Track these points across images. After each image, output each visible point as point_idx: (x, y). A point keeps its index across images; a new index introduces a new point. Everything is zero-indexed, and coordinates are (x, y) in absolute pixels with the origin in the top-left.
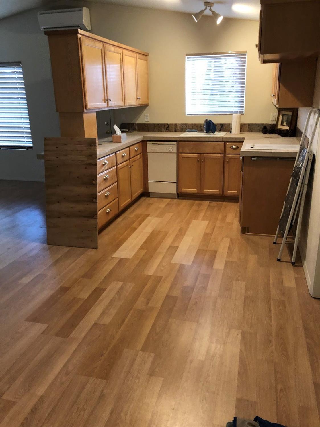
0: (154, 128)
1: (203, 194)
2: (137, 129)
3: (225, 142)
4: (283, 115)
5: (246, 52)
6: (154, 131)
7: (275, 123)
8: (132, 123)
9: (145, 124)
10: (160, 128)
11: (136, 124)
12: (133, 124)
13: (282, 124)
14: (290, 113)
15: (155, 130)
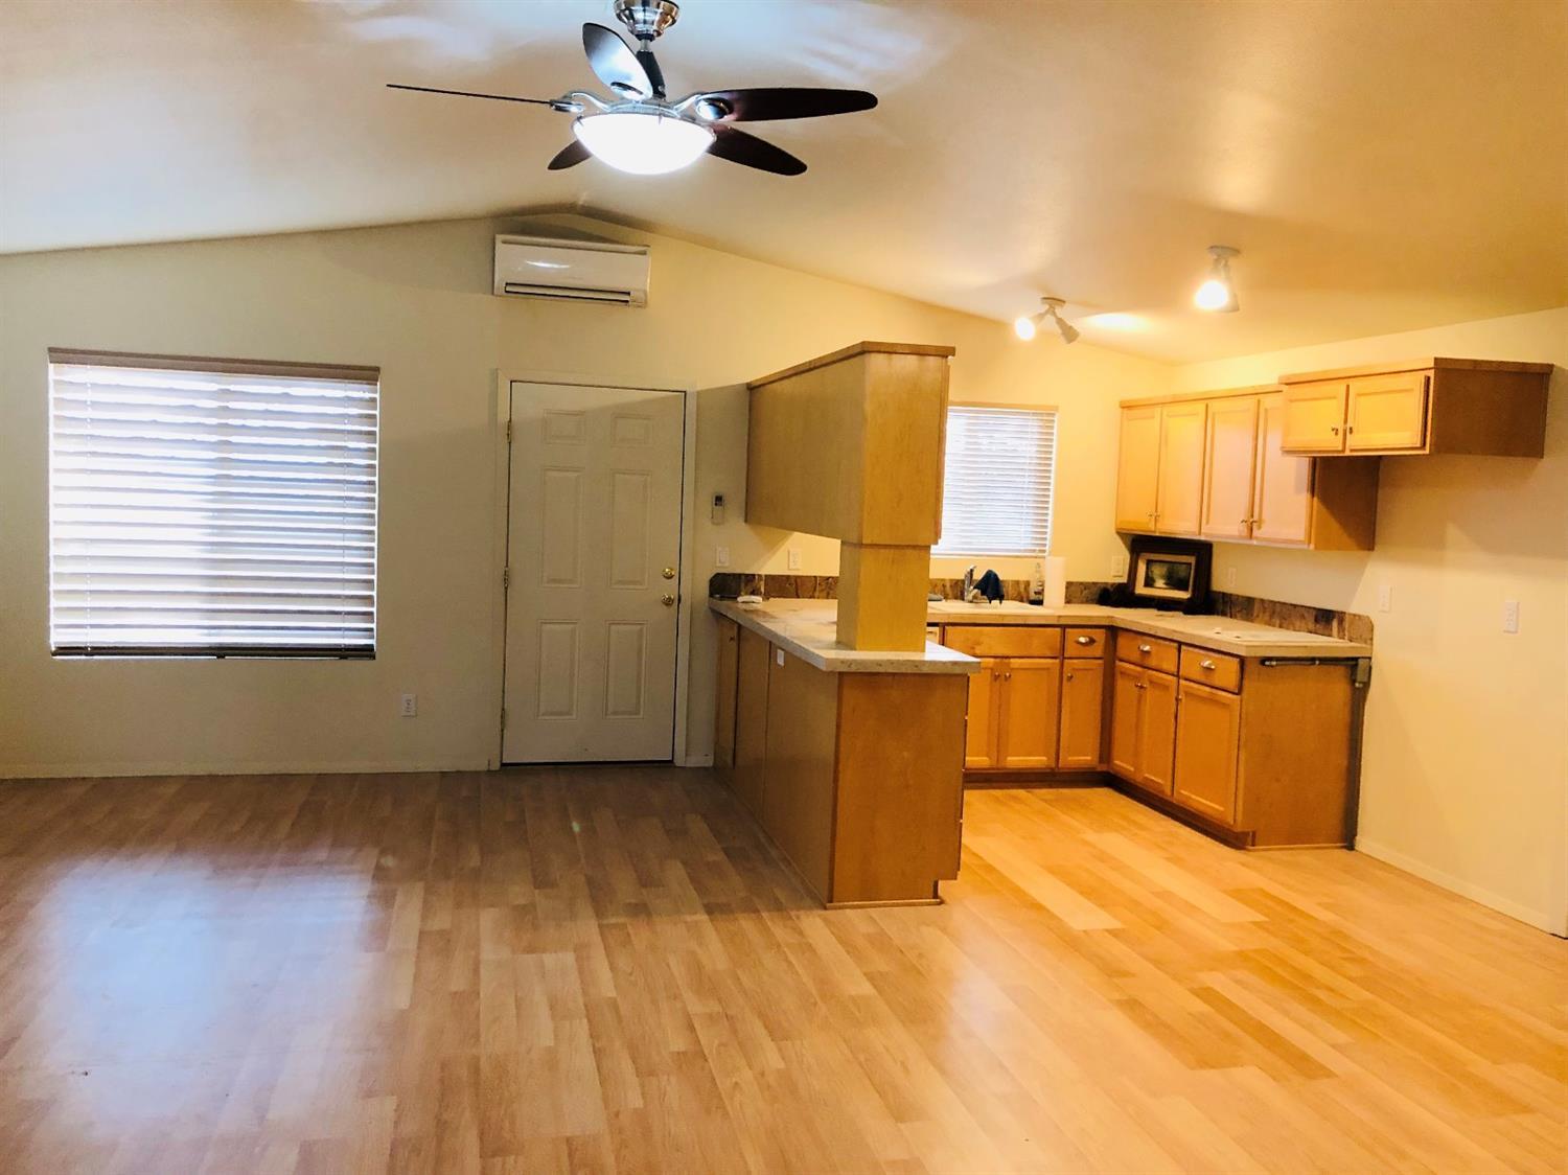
0: (815, 590)
1: (1006, 769)
2: (763, 590)
3: (1064, 627)
4: (1149, 563)
5: (1056, 408)
6: (814, 597)
7: (1124, 580)
8: (747, 572)
9: (788, 577)
10: (830, 588)
11: (760, 576)
12: (751, 578)
13: (1149, 582)
14: (1192, 560)
15: (817, 594)
